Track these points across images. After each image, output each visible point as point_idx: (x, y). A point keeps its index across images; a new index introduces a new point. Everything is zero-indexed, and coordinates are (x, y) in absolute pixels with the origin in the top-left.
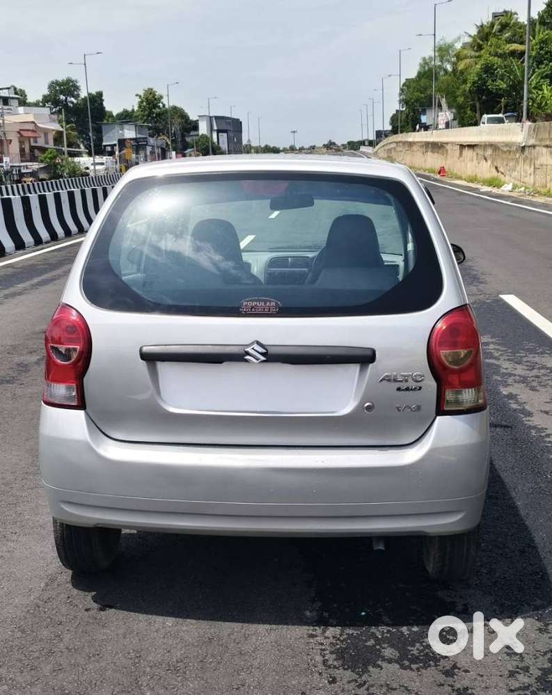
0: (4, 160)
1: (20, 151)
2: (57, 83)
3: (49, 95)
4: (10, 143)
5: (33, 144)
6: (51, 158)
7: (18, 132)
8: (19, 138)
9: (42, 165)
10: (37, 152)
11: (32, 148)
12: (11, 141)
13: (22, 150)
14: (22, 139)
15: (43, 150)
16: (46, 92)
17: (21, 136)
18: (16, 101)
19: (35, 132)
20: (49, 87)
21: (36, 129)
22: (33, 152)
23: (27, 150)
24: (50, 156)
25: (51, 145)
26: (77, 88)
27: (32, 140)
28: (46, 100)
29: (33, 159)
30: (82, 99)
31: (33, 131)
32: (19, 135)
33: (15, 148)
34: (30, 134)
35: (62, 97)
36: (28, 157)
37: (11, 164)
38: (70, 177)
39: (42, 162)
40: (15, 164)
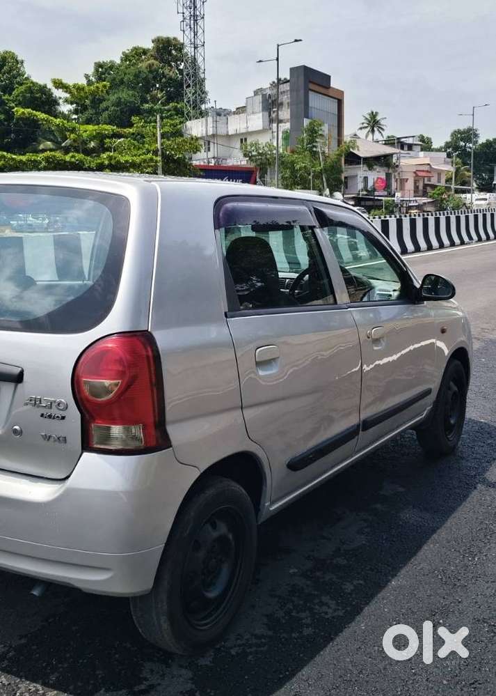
0: (396, 195)
1: (415, 188)
2: (459, 132)
3: (450, 142)
4: (407, 181)
5: (426, 182)
6: (438, 194)
7: (415, 173)
8: (415, 177)
9: (430, 200)
10: (429, 189)
11: (425, 186)
12: (407, 179)
13: (416, 188)
14: (417, 178)
15: (433, 187)
16: (449, 139)
17: (417, 175)
18: (419, 148)
19: (430, 172)
20: (452, 135)
21: (431, 170)
22: (426, 189)
23: (421, 187)
24: (438, 192)
25: (443, 183)
26: (476, 136)
27: (426, 179)
28: (448, 145)
29: (425, 194)
30: (480, 145)
31: (428, 171)
32: (414, 175)
33: (410, 185)
34: (424, 174)
35: (462, 144)
36: (421, 193)
37: (402, 199)
38: (453, 210)
39: (430, 197)
40: (405, 199)
